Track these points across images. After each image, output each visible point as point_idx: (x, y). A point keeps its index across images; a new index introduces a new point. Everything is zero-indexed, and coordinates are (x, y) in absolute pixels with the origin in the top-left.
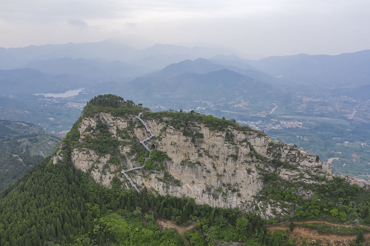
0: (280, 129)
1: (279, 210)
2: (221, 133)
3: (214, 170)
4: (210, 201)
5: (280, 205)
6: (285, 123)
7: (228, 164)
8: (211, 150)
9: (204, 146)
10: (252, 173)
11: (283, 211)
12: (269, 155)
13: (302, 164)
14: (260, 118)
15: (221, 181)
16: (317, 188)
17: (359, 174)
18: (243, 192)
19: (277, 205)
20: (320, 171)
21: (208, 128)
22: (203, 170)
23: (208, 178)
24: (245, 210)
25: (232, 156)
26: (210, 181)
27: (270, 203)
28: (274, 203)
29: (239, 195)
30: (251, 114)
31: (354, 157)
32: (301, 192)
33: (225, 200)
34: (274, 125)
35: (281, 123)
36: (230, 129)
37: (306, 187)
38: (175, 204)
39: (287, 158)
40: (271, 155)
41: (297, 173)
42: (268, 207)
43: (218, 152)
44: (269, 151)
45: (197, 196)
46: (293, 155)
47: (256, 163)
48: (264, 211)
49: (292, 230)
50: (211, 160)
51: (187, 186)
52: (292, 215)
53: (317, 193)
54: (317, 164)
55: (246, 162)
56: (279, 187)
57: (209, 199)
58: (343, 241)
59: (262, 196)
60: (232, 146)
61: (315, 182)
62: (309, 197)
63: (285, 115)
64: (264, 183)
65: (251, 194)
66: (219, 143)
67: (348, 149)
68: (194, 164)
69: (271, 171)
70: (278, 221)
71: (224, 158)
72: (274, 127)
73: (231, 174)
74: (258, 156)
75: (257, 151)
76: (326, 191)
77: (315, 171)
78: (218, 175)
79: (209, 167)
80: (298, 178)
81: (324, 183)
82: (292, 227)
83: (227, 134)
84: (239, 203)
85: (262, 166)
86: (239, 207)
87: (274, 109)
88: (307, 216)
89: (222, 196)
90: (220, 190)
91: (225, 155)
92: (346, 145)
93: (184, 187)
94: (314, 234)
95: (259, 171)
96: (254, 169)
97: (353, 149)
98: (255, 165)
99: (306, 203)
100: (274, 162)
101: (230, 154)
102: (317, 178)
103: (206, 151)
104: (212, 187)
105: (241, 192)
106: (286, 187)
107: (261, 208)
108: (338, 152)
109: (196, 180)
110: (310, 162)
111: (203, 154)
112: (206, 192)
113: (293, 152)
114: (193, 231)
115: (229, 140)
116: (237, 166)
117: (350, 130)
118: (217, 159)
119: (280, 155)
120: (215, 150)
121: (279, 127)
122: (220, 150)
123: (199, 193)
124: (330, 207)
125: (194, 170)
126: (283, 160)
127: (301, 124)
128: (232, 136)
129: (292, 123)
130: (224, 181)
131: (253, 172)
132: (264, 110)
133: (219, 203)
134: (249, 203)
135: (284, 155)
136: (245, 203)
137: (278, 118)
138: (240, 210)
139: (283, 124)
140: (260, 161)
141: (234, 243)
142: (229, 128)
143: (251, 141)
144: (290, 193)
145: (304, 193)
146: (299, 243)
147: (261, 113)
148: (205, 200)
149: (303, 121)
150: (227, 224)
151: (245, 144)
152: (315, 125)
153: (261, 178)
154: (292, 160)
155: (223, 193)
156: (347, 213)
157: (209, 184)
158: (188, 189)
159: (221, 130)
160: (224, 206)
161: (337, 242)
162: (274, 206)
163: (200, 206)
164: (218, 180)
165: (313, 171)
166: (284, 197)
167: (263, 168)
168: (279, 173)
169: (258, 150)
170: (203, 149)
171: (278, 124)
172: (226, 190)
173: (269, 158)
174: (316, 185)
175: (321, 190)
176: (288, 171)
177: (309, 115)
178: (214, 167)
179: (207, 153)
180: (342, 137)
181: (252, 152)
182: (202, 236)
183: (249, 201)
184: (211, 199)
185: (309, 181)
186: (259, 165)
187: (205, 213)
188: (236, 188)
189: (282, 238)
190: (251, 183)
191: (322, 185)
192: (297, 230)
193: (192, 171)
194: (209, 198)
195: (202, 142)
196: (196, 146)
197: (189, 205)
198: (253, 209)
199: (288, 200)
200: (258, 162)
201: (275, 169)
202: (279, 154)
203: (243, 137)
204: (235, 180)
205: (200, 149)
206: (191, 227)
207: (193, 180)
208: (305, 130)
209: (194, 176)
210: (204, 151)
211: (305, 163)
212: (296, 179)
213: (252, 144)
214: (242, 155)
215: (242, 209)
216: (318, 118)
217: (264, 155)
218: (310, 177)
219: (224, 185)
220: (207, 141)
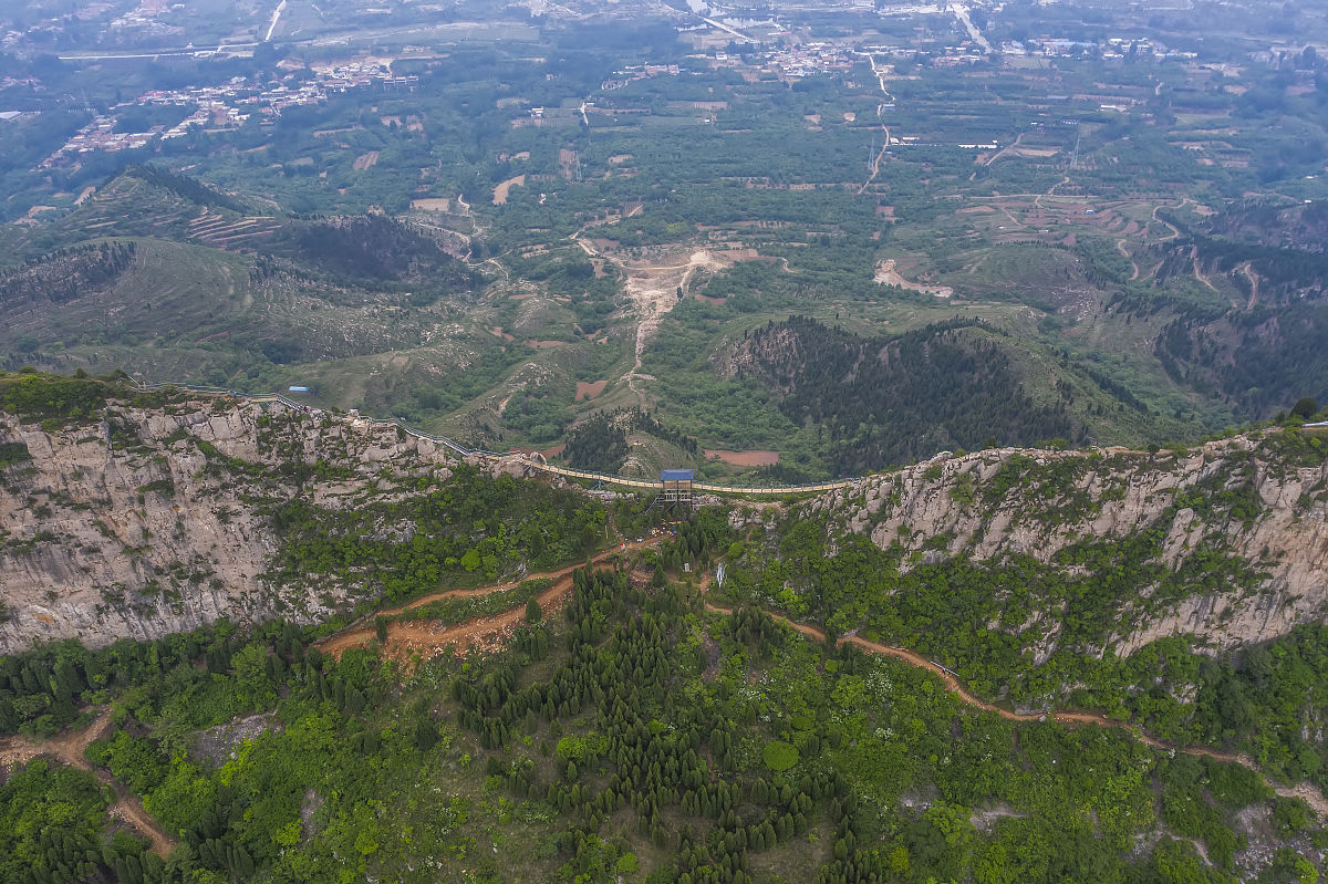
0: (319, 101)
1: (339, 593)
2: (90, 428)
3: (109, 543)
4: (131, 628)
5: (338, 581)
6: (330, 70)
7: (149, 513)
8: (74, 488)
9: (42, 482)
10: (232, 518)
11: (352, 592)
12: (267, 454)
13: (365, 457)
14: (235, 66)
15: (147, 565)
16: (418, 509)
17: (586, 219)
18: (227, 572)
19: (331, 584)
20: (416, 462)
21: (35, 426)
22: (70, 554)
23: (100, 568)
24: (248, 616)
25: (153, 486)
26: (109, 574)
27: (312, 583)
28: (321, 579)
29: (218, 585)
30: (193, 51)
31: (565, 163)
32: (382, 530)
33: (180, 610)
34: (294, 87)
35: (315, 73)
36: (115, 409)
37: (392, 514)
38: (15, 681)
39: (322, 451)
40: (274, 452)
41: (359, 484)
42: (308, 595)
43: (101, 487)
44: (264, 443)
45: (85, 628)
46: (333, 438)
47: (235, 486)
48: (302, 606)
49: (383, 636)
50: (87, 515)
51: (33, 613)
52: (375, 596)
53: (421, 521)
54: (403, 448)
55: (204, 492)
56: (322, 536)
57: (128, 623)
58: (500, 630)
59: (285, 570)
60: (142, 461)
61: (411, 495)
62: (405, 536)
63: (323, 33)
64: (277, 534)
65: (250, 571)
66: (97, 461)
67: (545, 135)
68: (31, 543)
69: (286, 495)
70: (346, 620)
71: (131, 498)
72: (293, 94)
73: (169, 535)
74: (234, 466)
75: (229, 452)
76: (443, 511)
77: (403, 468)
78: (127, 550)
79: (90, 536)
80: (366, 497)
81: (433, 490)
82: (382, 628)
83: (113, 428)
84: (223, 604)
85: (256, 490)
86: (229, 612)
87: (277, 15)
88: (411, 589)
89: (166, 601)
90: (151, 589)
91: (128, 489)
92: (538, 122)
93: (24, 617)
94: (436, 631)
95: (255, 507)
96: (235, 506)
97: (558, 134)
98: (236, 494)
99: (401, 557)
100: (287, 470)
101: (145, 481)
102: (413, 483)
103: (58, 494)
104: (124, 587)
105: (220, 576)
106: (341, 530)
107: (291, 600)
108: (518, 156)
109: (58, 588)
110: (384, 447)
111: (51, 505)
112: (108, 608)
113: (334, 432)
114: (110, 735)
115: (128, 444)
116: (182, 510)
117: (542, 60)
118: (105, 508)
119: (298, 446)
120: (88, 484)
121: (314, 95)
122: (107, 482)
123: (86, 617)
124: (459, 551)
125: (39, 562)
126: (312, 460)
127: (388, 65)
128: (132, 428)
129: (355, 66)
130: (156, 560)
131: (238, 514)
132: (242, 24)
133: (165, 623)
134: (254, 596)
135: (309, 446)
136: (243, 599)
137: (302, 55)
138: (233, 620)
139: (326, 78)
140: (248, 478)
141: (244, 721)
142: (112, 405)
143: (200, 430)
144: (356, 542)
145: (390, 530)
146: (407, 666)
147: (232, 39)
148: (113, 630)
149: (393, 49)
150: (208, 678)
151: (182, 443)
152: (435, 59)
153: (265, 524)
154: (337, 453)
155: (167, 593)
156: (498, 555)
157: (110, 583)
158: (42, 617)
159: (84, 419)
160: (183, 625)
161: (488, 635)
162: (325, 587)
163: (106, 649)
164: (133, 564)
165: (398, 467)
166: (342, 558)
167: (261, 495)
168: (312, 496)
169: (228, 448)
170: (44, 491)
171: (306, 79)
172: (172, 581)
173: (269, 462)
174: (415, 502)
175: (428, 512)
176: (334, 485)
177: (404, 23)
178: (105, 533)
179: (63, 499)
180: (522, 91)
181: (214, 461)
182: (144, 744)
183: (251, 592)
184: (134, 619)
185: (396, 497)
186: (246, 491)
187: (130, 670)
188: (200, 569)
189: (364, 668)
190: (242, 544)
191: (430, 495)
192: (396, 633)
193: (34, 567)
194: (125, 619)
195: (33, 472)
196: (14, 491)
197: (64, 667)
198: (270, 607)
199: (357, 562)
200: (240, 481)
201: (296, 489)
202: (295, 445)
203: (171, 424)
204: (190, 549)
205: (33, 493)
206: (100, 725)
207: (47, 588)
208: (403, 89)
209: (48, 578)
210: (53, 496)
211: (374, 452)
212: (361, 501)
213: (206, 436)
214: (186, 479)
215: (238, 618)
216: (439, 27)
217: (254, 458)
218: (396, 485)
219: (159, 571)
220: (48, 466)
